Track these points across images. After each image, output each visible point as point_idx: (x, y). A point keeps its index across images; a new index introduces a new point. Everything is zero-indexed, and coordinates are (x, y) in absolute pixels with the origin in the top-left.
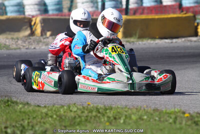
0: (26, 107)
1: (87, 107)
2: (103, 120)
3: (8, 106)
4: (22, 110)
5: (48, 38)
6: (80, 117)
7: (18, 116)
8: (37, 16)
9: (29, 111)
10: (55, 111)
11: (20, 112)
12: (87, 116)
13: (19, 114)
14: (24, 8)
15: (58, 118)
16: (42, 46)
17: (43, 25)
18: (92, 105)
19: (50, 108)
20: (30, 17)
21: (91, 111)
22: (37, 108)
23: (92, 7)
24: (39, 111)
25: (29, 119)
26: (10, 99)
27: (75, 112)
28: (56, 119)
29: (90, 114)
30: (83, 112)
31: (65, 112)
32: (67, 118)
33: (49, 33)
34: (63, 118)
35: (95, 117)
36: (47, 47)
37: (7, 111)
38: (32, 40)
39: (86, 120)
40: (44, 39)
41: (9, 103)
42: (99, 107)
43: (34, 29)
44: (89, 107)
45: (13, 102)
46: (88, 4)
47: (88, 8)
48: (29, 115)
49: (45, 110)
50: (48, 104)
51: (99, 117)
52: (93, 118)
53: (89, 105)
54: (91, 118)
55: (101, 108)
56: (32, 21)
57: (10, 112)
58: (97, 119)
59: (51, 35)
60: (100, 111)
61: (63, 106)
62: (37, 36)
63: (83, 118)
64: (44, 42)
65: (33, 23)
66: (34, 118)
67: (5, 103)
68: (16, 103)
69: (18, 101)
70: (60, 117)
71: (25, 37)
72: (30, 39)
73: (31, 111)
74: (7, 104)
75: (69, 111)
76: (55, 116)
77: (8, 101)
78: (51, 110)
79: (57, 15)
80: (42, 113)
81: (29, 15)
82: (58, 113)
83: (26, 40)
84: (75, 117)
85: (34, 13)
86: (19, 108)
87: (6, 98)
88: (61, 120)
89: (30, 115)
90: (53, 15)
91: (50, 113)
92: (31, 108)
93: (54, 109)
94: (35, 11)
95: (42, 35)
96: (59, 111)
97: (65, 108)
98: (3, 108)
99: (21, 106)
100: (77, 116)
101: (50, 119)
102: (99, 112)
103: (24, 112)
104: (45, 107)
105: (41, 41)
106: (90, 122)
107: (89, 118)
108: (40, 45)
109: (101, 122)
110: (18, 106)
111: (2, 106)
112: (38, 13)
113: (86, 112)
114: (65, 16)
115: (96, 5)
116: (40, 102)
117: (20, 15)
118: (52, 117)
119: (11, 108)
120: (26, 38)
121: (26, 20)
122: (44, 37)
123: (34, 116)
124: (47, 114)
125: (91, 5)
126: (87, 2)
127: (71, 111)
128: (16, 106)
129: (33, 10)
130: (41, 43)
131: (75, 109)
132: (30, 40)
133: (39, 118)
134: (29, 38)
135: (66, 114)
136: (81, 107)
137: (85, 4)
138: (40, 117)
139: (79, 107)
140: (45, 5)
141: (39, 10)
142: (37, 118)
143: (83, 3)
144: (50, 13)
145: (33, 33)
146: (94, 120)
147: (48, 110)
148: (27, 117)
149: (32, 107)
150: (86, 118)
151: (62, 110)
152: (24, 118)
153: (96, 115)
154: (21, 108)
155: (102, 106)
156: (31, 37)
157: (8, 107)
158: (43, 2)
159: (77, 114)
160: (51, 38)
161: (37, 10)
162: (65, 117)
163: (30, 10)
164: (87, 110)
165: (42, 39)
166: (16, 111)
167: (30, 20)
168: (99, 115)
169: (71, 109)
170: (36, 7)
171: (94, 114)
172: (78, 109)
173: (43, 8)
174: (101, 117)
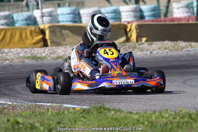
0: (118, 113)
1: (179, 113)
2: (195, 126)
3: (101, 112)
4: (115, 117)
5: (143, 44)
6: (171, 123)
7: (110, 122)
8: (133, 22)
9: (121, 118)
10: (147, 117)
11: (112, 119)
12: (179, 122)
13: (111, 120)
14: (120, 15)
15: (149, 125)
16: (138, 52)
17: (138, 31)
18: (184, 111)
19: (141, 115)
20: (126, 23)
21: (183, 117)
22: (129, 115)
23: (187, 12)
24: (130, 117)
25: (120, 125)
26: (102, 106)
27: (167, 118)
28: (147, 125)
29: (182, 120)
30: (174, 118)
31: (156, 118)
32: (159, 124)
33: (144, 39)
34: (155, 124)
35: (187, 123)
36: (142, 53)
37: (99, 118)
38: (127, 47)
39: (178, 126)
40: (139, 45)
41: (101, 110)
42: (191, 113)
43: (129, 35)
44: (181, 113)
45: (105, 109)
46: (183, 9)
47: (183, 13)
48: (120, 122)
49: (136, 117)
50: (141, 110)
51: (191, 123)
52: (185, 124)
53: (181, 111)
54: (183, 124)
55: (193, 113)
56: (127, 27)
57: (102, 120)
58: (190, 125)
59: (146, 41)
60: (193, 116)
61: (155, 112)
62: (132, 42)
63: (174, 124)
64: (139, 48)
65: (128, 30)
66: (125, 125)
67: (98, 109)
68: (109, 110)
69: (111, 108)
70: (152, 123)
71: (121, 43)
72: (126, 45)
73: (123, 117)
74: (99, 111)
75: (161, 118)
76: (146, 123)
77: (101, 107)
78: (143, 116)
79: (153, 21)
80: (133, 119)
81: (125, 22)
82: (150, 120)
83: (122, 46)
84: (167, 124)
85: (130, 20)
86: (111, 114)
87: (99, 105)
88: (153, 126)
89: (122, 122)
90: (149, 21)
91: (141, 119)
92: (122, 115)
93: (146, 115)
94: (131, 17)
95: (137, 41)
96: (151, 117)
97: (157, 114)
98: (95, 115)
99: (113, 113)
100: (169, 122)
101: (142, 125)
102: (191, 118)
103: (116, 119)
104: (137, 113)
105: (136, 48)
106: (181, 128)
107: (181, 124)
108: (135, 51)
109: (193, 128)
110: (110, 113)
111: (95, 113)
112: (134, 19)
113: (178, 118)
114: (161, 21)
115: (191, 10)
116: (133, 109)
117: (116, 21)
118: (143, 123)
119: (103, 115)
120: (122, 45)
121: (122, 27)
122: (140, 43)
123: (126, 123)
124: (138, 121)
125: (187, 10)
126: (182, 7)
127: (163, 117)
128: (108, 113)
129: (129, 16)
130: (136, 49)
131: (167, 115)
132: (125, 47)
133: (130, 125)
134: (124, 44)
135: (157, 120)
136: (173, 113)
137: (180, 9)
138: (131, 123)
139: (171, 113)
140: (141, 11)
141: (135, 17)
142: (129, 124)
143: (178, 9)
144: (147, 19)
145: (128, 40)
146: (186, 126)
147: (140, 116)
148: (119, 123)
149: (124, 113)
150: (178, 124)
151: (153, 116)
152: (116, 124)
153: (188, 121)
154: (113, 115)
155: (194, 112)
156: (126, 44)
157: (100, 114)
158: (139, 9)
159: (169, 121)
160: (146, 44)
161: (133, 16)
162: (157, 124)
163: (125, 17)
164: (179, 116)
165: (137, 45)
166: (108, 118)
167: (125, 27)
168: (191, 121)
169: (163, 115)
170: (132, 13)
171: (186, 120)
172: (170, 115)
173: (139, 14)
174: (193, 123)
